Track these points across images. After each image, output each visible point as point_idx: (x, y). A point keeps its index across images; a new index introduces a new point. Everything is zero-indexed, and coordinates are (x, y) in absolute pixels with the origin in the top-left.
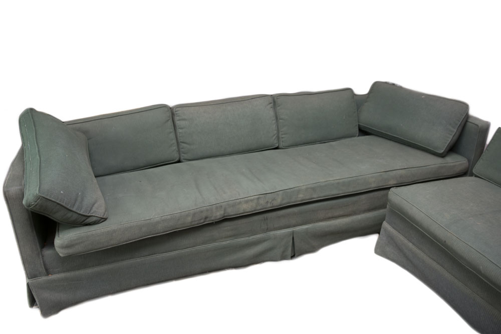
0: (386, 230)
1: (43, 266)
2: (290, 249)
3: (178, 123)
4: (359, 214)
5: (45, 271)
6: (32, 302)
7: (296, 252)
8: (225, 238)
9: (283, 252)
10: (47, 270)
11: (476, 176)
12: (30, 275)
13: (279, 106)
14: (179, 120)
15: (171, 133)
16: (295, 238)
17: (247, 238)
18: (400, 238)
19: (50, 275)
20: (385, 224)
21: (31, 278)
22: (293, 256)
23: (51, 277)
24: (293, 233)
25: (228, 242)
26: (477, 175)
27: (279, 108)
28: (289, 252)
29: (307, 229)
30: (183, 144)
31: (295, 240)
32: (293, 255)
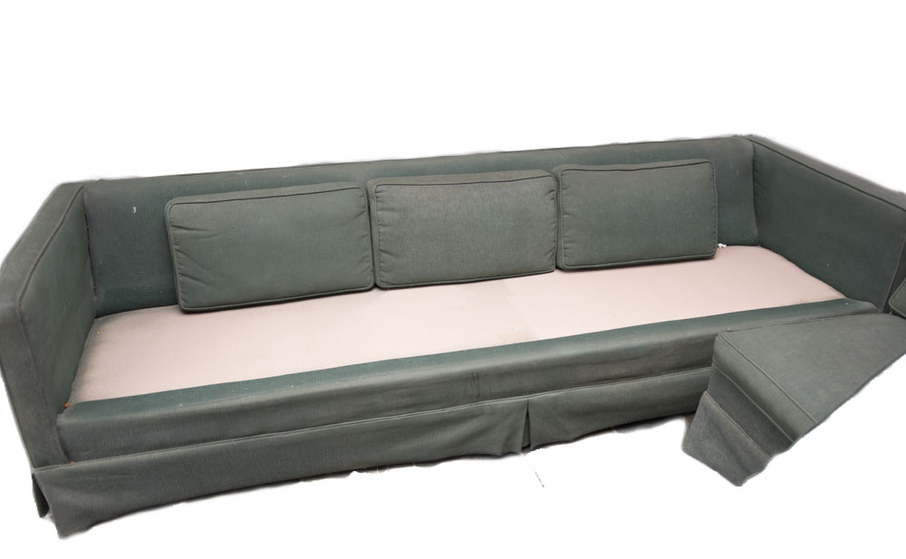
0: (706, 409)
1: (59, 447)
2: (521, 434)
3: (378, 214)
4: (659, 375)
5: (63, 455)
6: (43, 509)
7: (532, 441)
8: (397, 408)
9: (509, 438)
10: (67, 453)
11: (895, 314)
12: (38, 461)
13: (565, 189)
14: (382, 209)
15: (364, 236)
16: (530, 415)
17: (439, 411)
18: (732, 426)
19: (72, 463)
20: (707, 398)
21: (39, 466)
22: (527, 448)
23: (74, 466)
24: (528, 404)
25: (403, 416)
26: (898, 311)
27: (564, 192)
28: (519, 440)
29: (555, 399)
30: (383, 254)
31: (531, 418)
32: (526, 444)
